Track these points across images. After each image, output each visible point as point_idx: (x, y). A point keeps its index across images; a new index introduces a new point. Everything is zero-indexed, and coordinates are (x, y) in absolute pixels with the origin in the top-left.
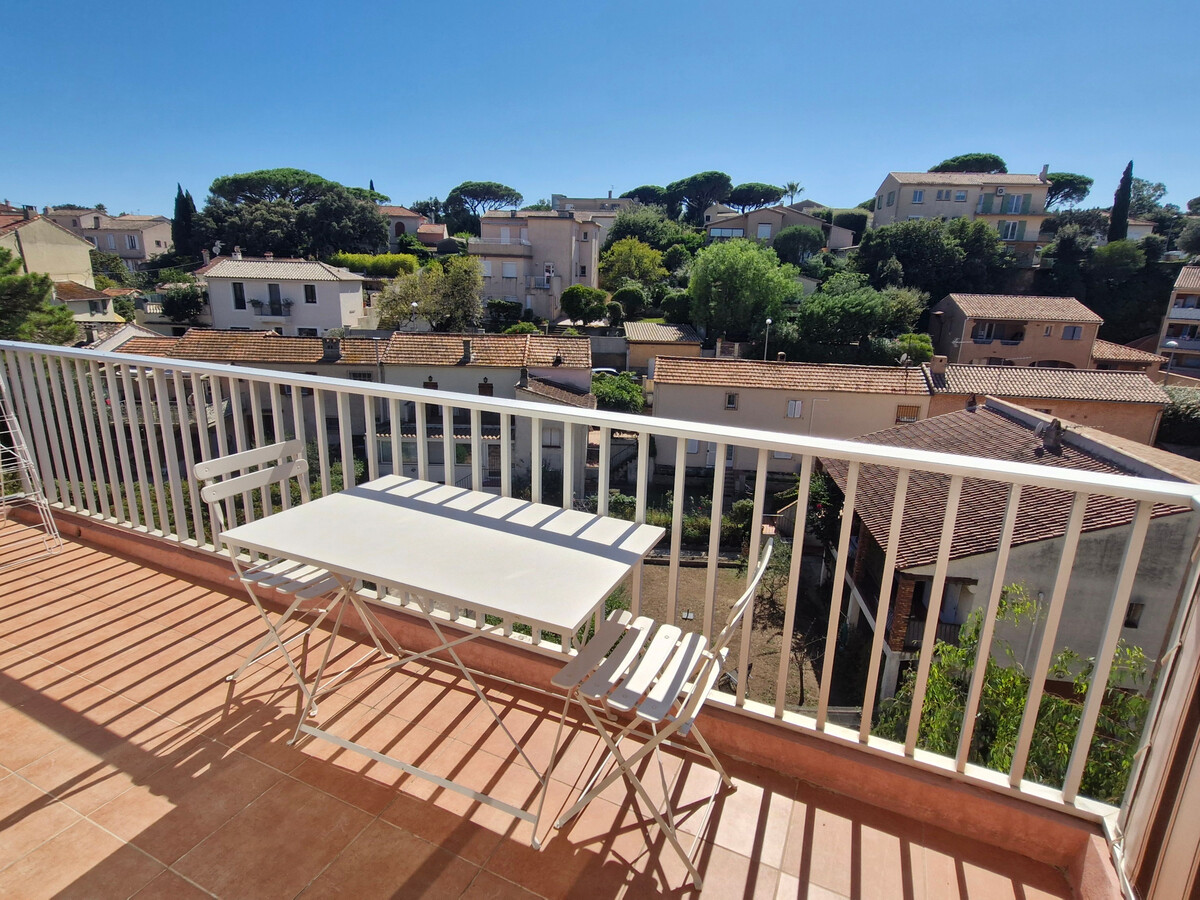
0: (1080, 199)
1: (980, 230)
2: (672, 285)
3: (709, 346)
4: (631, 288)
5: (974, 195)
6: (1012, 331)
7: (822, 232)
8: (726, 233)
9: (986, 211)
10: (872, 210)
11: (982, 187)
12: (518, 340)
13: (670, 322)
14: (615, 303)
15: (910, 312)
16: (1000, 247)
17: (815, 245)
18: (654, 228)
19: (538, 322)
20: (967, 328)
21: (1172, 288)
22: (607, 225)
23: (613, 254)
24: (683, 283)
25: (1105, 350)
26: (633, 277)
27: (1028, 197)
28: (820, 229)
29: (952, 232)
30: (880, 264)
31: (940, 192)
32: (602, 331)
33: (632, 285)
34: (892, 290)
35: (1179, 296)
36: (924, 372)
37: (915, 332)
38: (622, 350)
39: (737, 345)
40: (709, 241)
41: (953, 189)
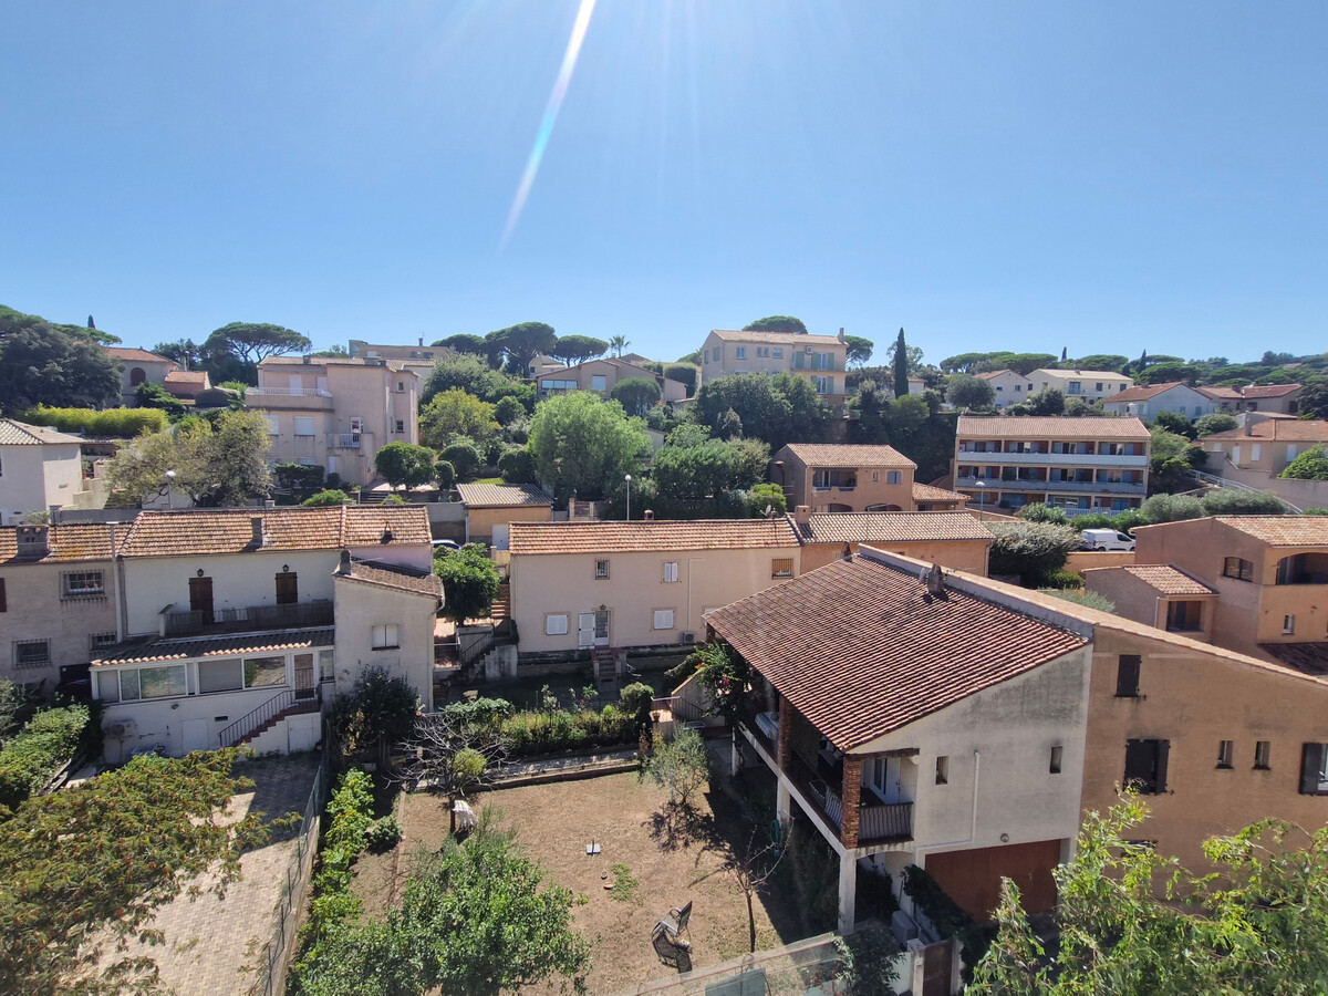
0: (866, 359)
1: (800, 384)
2: (506, 440)
3: (560, 507)
4: (462, 445)
5: (788, 351)
6: (845, 478)
7: (658, 385)
8: (559, 385)
9: (799, 367)
10: (699, 364)
11: (794, 345)
12: (331, 514)
13: (510, 481)
14: (444, 462)
15: (758, 462)
16: (818, 400)
17: (653, 398)
18: (478, 379)
19: (347, 488)
20: (809, 476)
21: (955, 435)
22: (424, 373)
23: (435, 407)
24: (521, 438)
25: (923, 492)
26: (461, 433)
27: (832, 355)
28: (655, 381)
29: (776, 386)
30: (720, 415)
31: (759, 350)
32: (432, 497)
33: (463, 442)
34: (736, 441)
35: (962, 442)
36: (790, 522)
37: (764, 482)
38: (460, 518)
39: (592, 505)
40: (543, 394)
41: (770, 347)
